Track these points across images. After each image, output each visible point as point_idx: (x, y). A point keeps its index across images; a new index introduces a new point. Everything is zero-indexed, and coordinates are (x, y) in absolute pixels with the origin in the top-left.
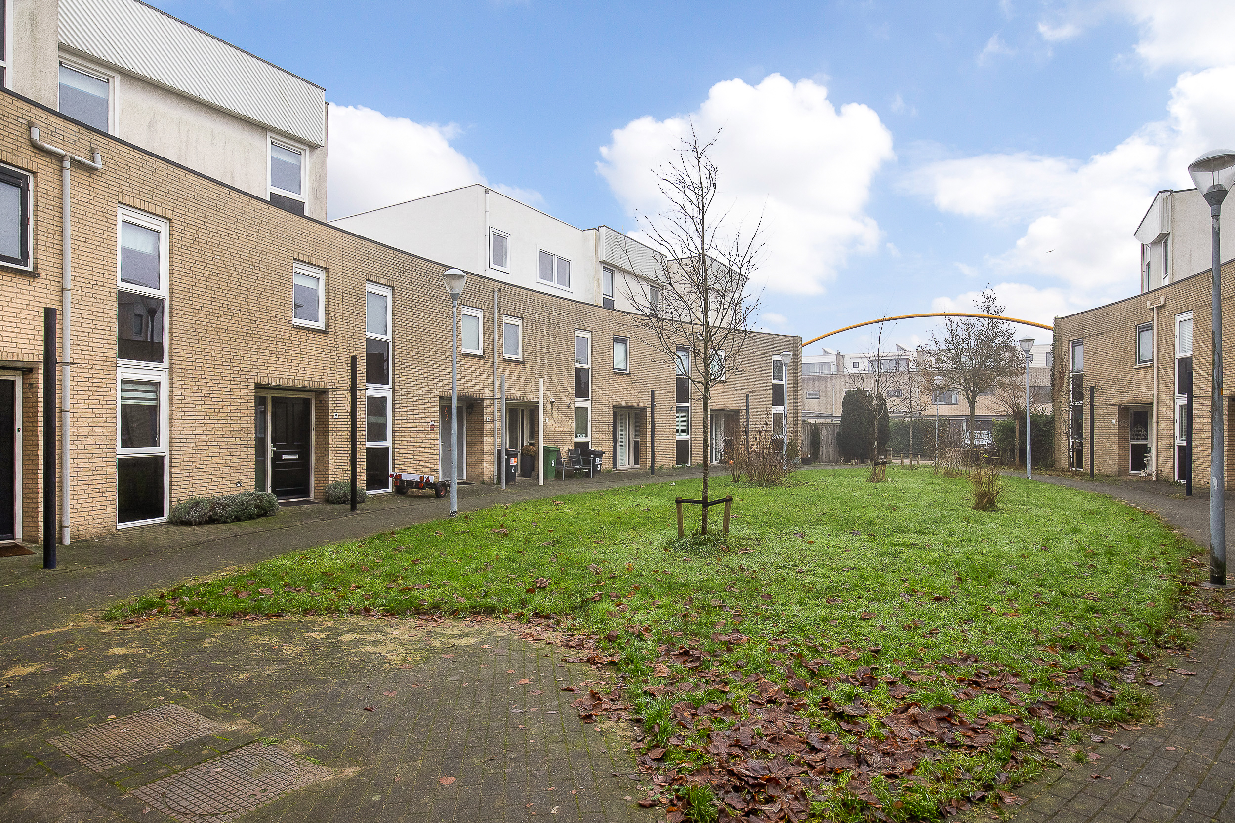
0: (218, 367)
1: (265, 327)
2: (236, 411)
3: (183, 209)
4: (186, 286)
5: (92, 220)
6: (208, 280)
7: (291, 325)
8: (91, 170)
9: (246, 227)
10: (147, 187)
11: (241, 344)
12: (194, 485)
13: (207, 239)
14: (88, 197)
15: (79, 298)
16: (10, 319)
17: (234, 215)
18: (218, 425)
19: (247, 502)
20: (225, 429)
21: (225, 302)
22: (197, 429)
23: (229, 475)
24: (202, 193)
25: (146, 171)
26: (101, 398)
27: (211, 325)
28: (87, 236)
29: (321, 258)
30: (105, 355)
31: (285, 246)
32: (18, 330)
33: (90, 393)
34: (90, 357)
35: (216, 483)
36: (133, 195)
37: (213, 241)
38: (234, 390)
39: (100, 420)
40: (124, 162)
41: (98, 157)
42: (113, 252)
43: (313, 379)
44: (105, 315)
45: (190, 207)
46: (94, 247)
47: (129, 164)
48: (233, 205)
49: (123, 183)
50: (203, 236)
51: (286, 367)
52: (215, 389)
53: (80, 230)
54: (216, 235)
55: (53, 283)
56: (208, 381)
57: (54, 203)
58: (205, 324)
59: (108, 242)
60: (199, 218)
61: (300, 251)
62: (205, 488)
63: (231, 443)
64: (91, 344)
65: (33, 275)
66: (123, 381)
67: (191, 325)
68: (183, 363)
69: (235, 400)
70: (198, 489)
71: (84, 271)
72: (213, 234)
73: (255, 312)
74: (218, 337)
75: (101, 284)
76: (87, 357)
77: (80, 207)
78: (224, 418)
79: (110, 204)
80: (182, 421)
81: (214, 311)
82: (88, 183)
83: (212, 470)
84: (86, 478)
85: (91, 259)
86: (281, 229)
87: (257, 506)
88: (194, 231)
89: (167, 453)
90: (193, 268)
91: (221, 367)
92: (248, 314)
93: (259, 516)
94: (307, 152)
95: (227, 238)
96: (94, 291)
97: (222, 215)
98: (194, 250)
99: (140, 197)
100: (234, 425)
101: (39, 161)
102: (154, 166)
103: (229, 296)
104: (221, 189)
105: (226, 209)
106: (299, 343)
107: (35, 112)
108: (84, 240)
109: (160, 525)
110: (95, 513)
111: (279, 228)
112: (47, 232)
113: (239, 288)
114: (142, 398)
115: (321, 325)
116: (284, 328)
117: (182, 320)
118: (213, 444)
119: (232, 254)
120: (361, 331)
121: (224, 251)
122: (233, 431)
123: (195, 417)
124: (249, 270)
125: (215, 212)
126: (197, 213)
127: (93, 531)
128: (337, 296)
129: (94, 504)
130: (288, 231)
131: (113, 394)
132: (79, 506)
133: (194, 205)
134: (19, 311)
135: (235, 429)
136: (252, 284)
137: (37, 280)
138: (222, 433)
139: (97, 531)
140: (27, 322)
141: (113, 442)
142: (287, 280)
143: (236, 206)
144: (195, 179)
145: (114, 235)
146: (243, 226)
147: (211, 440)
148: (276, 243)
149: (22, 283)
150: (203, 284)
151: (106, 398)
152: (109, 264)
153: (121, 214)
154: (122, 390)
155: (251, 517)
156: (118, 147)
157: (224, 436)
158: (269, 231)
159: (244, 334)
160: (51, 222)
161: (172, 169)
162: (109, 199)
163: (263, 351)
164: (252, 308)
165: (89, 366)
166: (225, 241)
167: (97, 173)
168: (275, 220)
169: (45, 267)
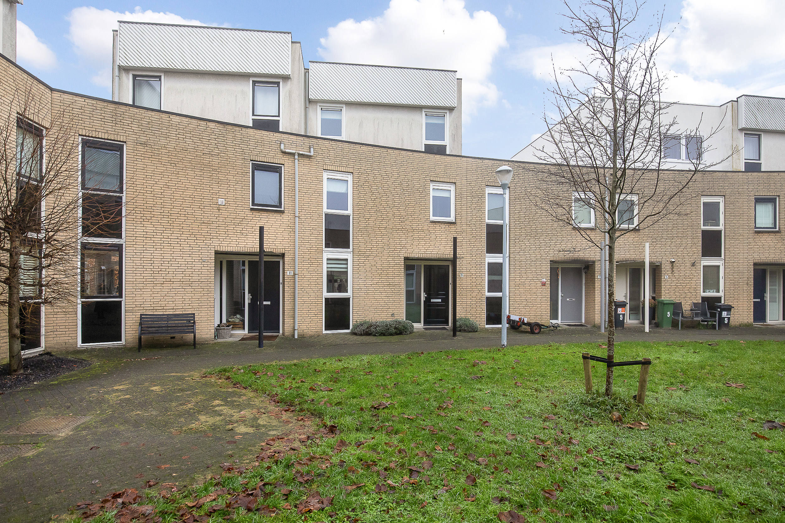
0: (381, 249)
1: (411, 224)
2: (392, 273)
3: (359, 165)
4: (361, 207)
5: (310, 181)
6: (374, 202)
7: (428, 221)
8: (309, 157)
9: (398, 168)
10: (339, 159)
11: (395, 235)
12: (366, 314)
13: (373, 179)
14: (308, 170)
15: (304, 220)
16: (272, 233)
17: (390, 163)
18: (381, 281)
19: (390, 326)
20: (384, 283)
21: (385, 213)
22: (368, 283)
23: (387, 310)
24: (370, 155)
25: (338, 150)
26: (315, 268)
27: (376, 226)
28: (308, 189)
29: (450, 177)
30: (317, 246)
31: (424, 174)
32: (276, 238)
33: (309, 266)
34: (309, 248)
35: (379, 314)
36: (331, 164)
37: (377, 180)
38: (390, 261)
39: (314, 279)
40: (327, 149)
41: (312, 149)
42: (321, 194)
43: (445, 253)
44: (317, 227)
45: (363, 164)
46: (311, 194)
47: (329, 149)
48: (389, 157)
49: (326, 159)
50: (371, 178)
51: (425, 246)
52: (378, 261)
53: (305, 187)
54: (379, 176)
55: (292, 214)
56: (374, 257)
57: (292, 177)
58: (372, 226)
59: (319, 191)
60: (368, 169)
61: (435, 176)
62: (372, 316)
63: (388, 291)
64: (310, 242)
65: (282, 212)
66: (328, 259)
67: (364, 227)
68: (359, 248)
69: (391, 267)
70: (368, 316)
71: (306, 207)
72: (377, 176)
73: (404, 216)
74: (380, 233)
75: (315, 212)
76: (308, 248)
77: (304, 176)
78: (384, 277)
79: (319, 171)
80: (359, 279)
81: (378, 218)
82: (308, 164)
83: (377, 306)
84: (307, 307)
85: (310, 200)
86: (421, 165)
87: (395, 328)
88: (366, 176)
89: (351, 296)
90: (365, 197)
91: (382, 249)
92: (400, 218)
93: (396, 334)
94: (448, 113)
95: (386, 176)
96: (311, 216)
97: (382, 164)
98: (366, 187)
99: (335, 165)
100: (390, 281)
101: (285, 159)
102: (343, 147)
103: (387, 209)
104: (382, 150)
105: (385, 160)
106: (434, 231)
107: (284, 136)
108: (306, 191)
109: (347, 334)
110: (311, 324)
111: (420, 164)
112: (289, 191)
113: (394, 203)
114: (337, 268)
115: (452, 219)
116: (424, 223)
117: (359, 225)
118: (377, 292)
119: (389, 185)
120: (482, 220)
121: (384, 184)
122: (390, 284)
123: (366, 277)
124: (400, 192)
125: (379, 164)
126: (367, 166)
127: (311, 333)
128: (463, 199)
129: (311, 320)
130: (426, 165)
131: (321, 266)
132: (304, 320)
133: (365, 162)
134: (276, 229)
135: (391, 283)
136: (402, 200)
137: (284, 214)
138: (382, 286)
139: (313, 333)
140: (280, 234)
141: (321, 290)
142: (426, 194)
143: (391, 157)
144: (366, 148)
145: (321, 186)
146: (396, 168)
147: (376, 290)
148: (418, 174)
149: (277, 216)
150: (371, 204)
151: (317, 268)
152: (319, 201)
153: (326, 175)
154: (327, 264)
155: (391, 334)
156: (323, 142)
157: (384, 288)
158: (413, 167)
159: (397, 229)
160: (290, 186)
161: (352, 145)
162: (319, 169)
163: (410, 238)
164: (402, 214)
165: (309, 253)
166: (385, 178)
167: (313, 158)
168: (417, 160)
169: (288, 207)
